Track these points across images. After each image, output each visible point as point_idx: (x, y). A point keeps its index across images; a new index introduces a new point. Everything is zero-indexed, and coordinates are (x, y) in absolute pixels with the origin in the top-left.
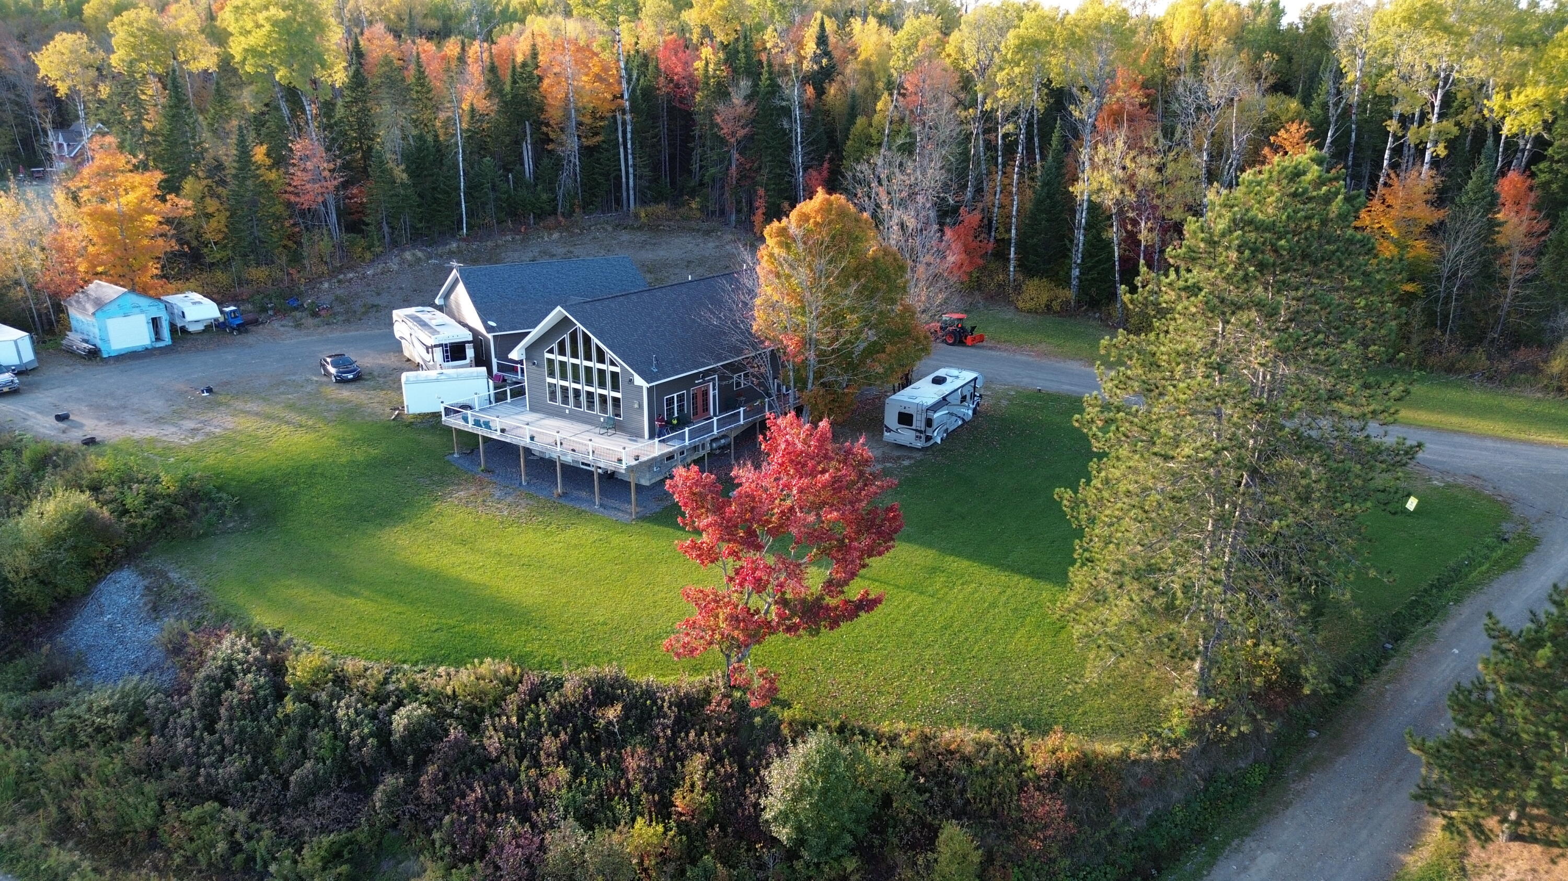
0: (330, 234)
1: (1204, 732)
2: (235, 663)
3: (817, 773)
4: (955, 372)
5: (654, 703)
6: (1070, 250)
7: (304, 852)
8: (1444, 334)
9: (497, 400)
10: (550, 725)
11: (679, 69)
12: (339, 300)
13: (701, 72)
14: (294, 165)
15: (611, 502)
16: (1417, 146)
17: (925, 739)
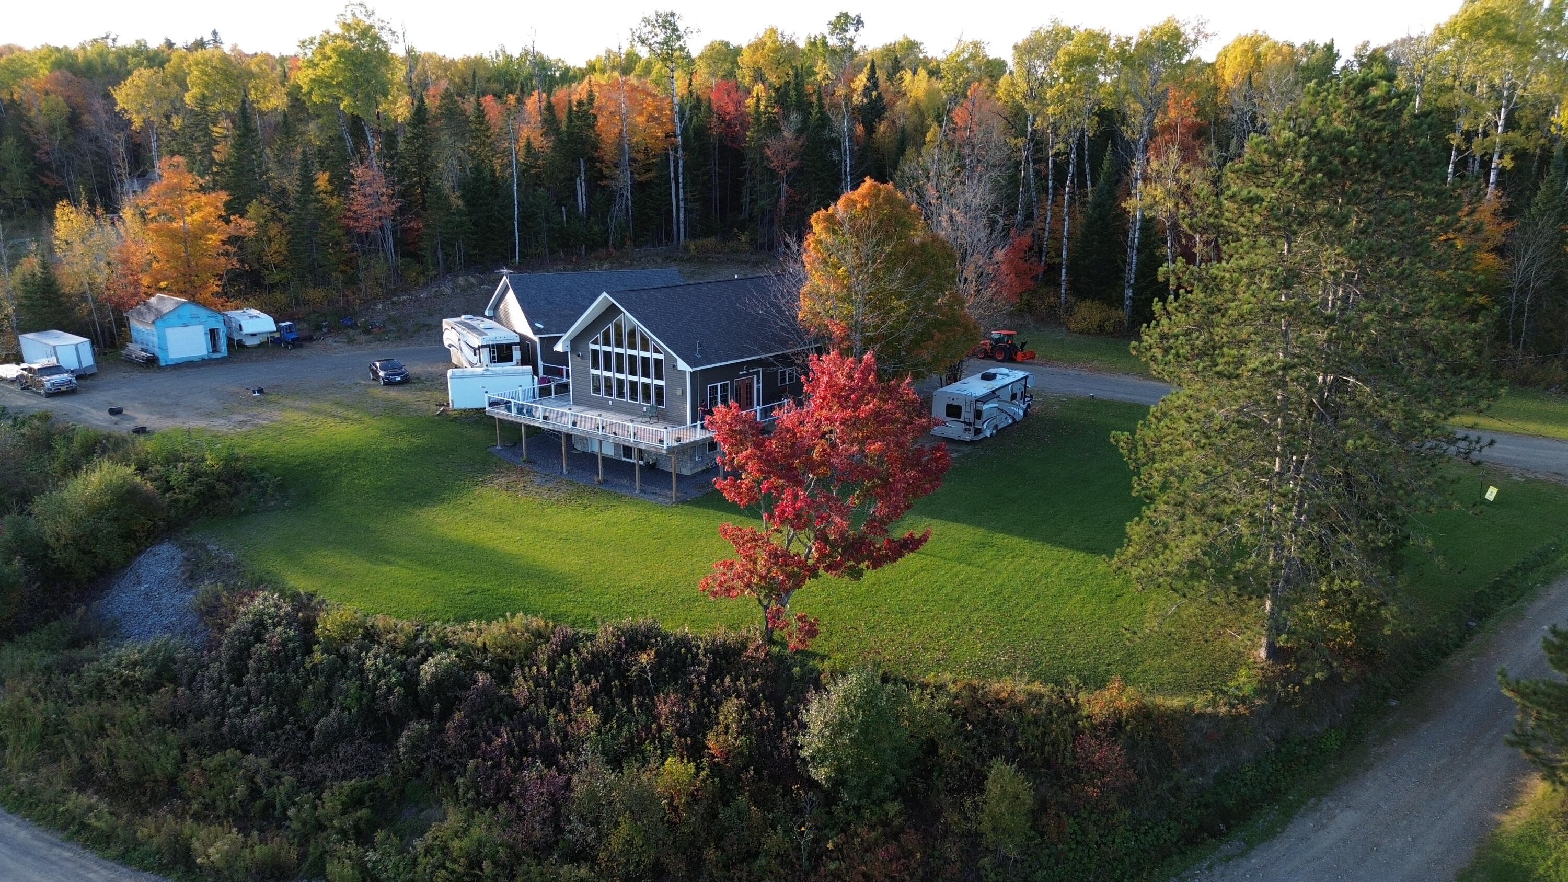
0: (386, 260)
1: (1274, 691)
2: (266, 617)
3: (858, 707)
4: (1006, 371)
5: (689, 650)
6: (1123, 271)
7: (325, 795)
8: (1516, 347)
9: (541, 395)
10: (581, 675)
11: (731, 109)
12: (393, 320)
13: (753, 107)
14: (354, 190)
15: (651, 489)
16: (1482, 157)
17: (974, 689)
